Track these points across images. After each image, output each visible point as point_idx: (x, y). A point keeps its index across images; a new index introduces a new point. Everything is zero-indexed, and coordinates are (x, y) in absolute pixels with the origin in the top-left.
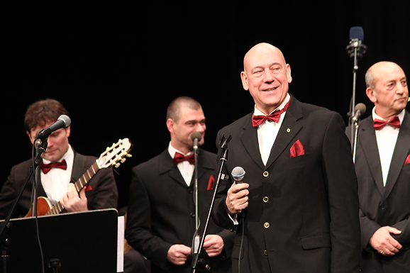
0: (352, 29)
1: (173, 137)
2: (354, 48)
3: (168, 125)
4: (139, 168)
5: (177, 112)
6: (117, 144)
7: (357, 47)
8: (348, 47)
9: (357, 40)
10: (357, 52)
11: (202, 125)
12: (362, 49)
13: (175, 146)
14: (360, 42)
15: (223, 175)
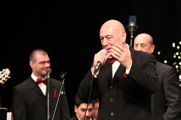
0: (131, 17)
1: (33, 70)
2: (131, 27)
3: (31, 64)
4: (18, 87)
5: (35, 57)
6: (2, 72)
7: (133, 26)
8: (128, 26)
9: (133, 22)
10: (133, 29)
11: (48, 63)
12: (135, 27)
13: (35, 75)
14: (134, 24)
15: (62, 92)
